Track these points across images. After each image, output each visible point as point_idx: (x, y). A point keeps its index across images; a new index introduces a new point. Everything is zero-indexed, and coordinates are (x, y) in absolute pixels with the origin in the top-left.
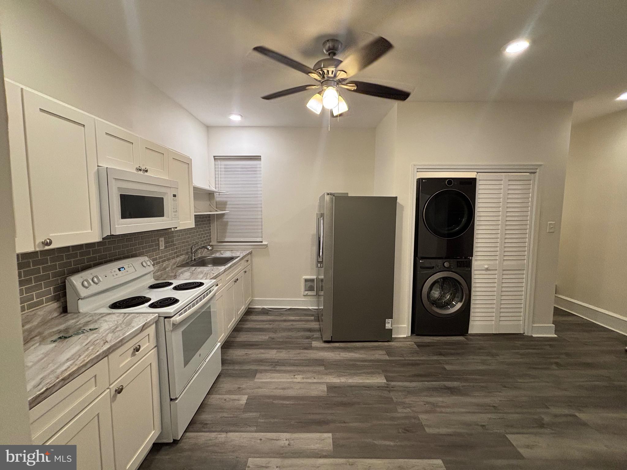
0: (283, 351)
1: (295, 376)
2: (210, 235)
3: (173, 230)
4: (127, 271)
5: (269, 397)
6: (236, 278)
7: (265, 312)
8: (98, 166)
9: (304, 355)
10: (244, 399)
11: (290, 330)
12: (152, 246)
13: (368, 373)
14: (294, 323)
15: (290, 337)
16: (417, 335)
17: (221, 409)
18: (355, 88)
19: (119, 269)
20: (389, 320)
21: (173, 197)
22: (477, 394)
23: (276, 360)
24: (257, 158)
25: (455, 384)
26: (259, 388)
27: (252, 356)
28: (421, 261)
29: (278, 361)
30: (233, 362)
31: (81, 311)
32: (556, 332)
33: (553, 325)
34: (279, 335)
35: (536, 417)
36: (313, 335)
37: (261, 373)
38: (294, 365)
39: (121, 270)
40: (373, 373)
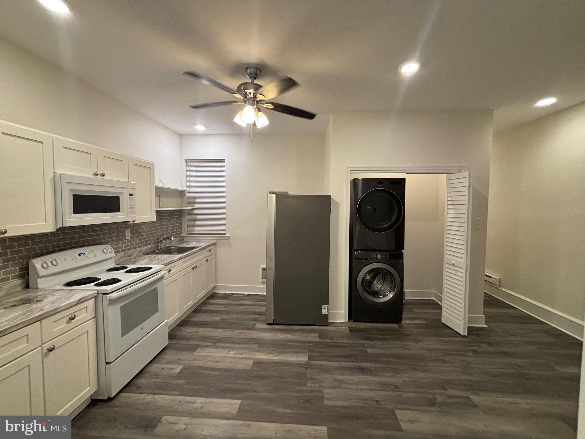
0: (227, 331)
1: (229, 351)
2: (181, 228)
3: (131, 223)
4: (87, 257)
5: (200, 368)
6: (195, 265)
7: (226, 297)
8: (54, 173)
9: (245, 334)
10: (179, 368)
11: (241, 313)
12: (118, 236)
13: (295, 352)
14: (248, 307)
15: (239, 319)
16: (354, 321)
17: (157, 375)
18: (273, 107)
19: (79, 255)
20: (326, 306)
21: (130, 195)
22: (385, 374)
23: (219, 338)
24: (222, 161)
25: (369, 365)
26: (196, 360)
27: (200, 333)
28: (356, 253)
29: (220, 339)
30: (182, 338)
31: (39, 287)
32: (486, 322)
33: (484, 316)
34: (230, 317)
35: (431, 397)
36: (260, 318)
37: (202, 348)
38: (233, 343)
39: (81, 256)
40: (299, 352)
